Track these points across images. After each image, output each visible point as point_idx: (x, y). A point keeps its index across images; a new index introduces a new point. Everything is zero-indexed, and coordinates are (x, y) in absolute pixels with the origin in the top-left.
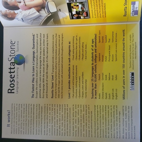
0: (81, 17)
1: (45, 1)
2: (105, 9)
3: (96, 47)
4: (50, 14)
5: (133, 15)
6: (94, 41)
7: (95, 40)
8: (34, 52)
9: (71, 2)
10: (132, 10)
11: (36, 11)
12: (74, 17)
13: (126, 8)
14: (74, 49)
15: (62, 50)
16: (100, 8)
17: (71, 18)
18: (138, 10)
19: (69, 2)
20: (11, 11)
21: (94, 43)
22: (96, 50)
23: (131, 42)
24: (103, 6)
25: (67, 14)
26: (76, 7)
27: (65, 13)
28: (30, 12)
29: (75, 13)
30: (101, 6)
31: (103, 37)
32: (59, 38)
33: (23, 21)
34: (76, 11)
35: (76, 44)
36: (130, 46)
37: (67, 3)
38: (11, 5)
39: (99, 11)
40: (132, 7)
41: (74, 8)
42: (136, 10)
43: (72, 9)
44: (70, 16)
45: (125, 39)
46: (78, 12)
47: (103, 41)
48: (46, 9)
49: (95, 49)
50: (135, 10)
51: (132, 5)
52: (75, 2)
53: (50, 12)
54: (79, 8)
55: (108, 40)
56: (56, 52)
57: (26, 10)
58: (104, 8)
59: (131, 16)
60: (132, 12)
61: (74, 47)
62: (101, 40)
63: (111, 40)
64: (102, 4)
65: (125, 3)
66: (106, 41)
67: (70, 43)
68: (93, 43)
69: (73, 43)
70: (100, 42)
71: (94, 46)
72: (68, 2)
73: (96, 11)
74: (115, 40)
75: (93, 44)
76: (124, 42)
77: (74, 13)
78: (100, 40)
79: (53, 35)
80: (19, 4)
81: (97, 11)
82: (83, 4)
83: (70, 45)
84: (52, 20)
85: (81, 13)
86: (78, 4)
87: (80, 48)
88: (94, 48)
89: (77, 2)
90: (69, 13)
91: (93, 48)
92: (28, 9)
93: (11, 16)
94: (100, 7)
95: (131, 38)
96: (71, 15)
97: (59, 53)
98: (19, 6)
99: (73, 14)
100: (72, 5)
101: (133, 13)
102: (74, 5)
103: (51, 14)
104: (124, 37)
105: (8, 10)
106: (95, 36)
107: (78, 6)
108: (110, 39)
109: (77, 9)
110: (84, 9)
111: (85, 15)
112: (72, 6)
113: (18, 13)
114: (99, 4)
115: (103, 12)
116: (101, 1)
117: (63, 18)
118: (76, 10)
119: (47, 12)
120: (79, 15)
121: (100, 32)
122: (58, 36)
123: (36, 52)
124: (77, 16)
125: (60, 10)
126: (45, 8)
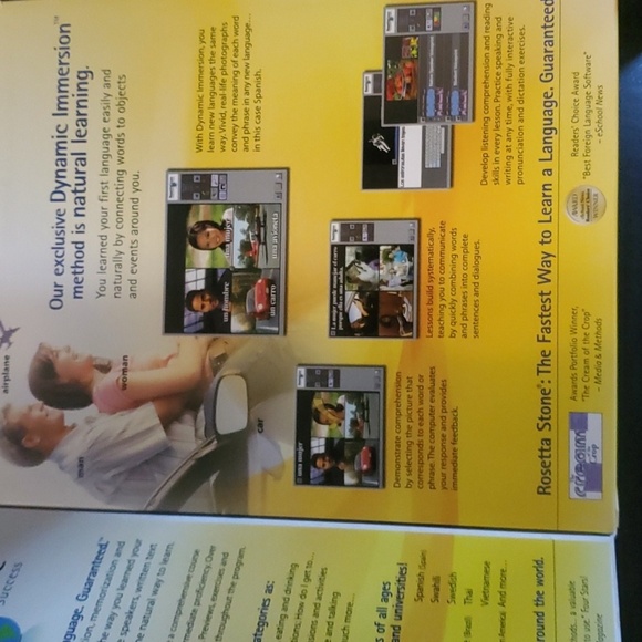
0: (343, 472)
1: (209, 374)
2: (454, 442)
3: (399, 616)
4: (211, 442)
5: (582, 488)
6: (393, 589)
7: (398, 589)
8: (78, 615)
9: (317, 387)
10: (574, 463)
11: (158, 421)
12: (314, 473)
13: (546, 447)
14: (284, 617)
15: (225, 616)
16: (432, 435)
17: (300, 474)
18: (599, 461)
19: (307, 385)
20: (50, 409)
21: (392, 600)
22: (396, 629)
23: (575, 614)
24: (449, 424)
25: (287, 450)
26: (330, 416)
27: (280, 443)
28: (128, 425)
29: (322, 450)
30: (438, 421)
31: (437, 579)
32: (224, 563)
33: (80, 474)
34: (327, 439)
35: (303, 595)
36: (573, 629)
37: (300, 392)
38: (64, 380)
39: (426, 450)
40: (573, 442)
41: (323, 419)
42: (593, 460)
43: (314, 423)
44: (297, 463)
45: (548, 598)
46: (336, 442)
47: (436, 596)
48: (201, 414)
49: (394, 627)
50: (588, 461)
51: (573, 433)
52: (331, 386)
53: (216, 432)
54: (343, 422)
55: (460, 594)
56: (190, 625)
57: (115, 413)
58: (449, 433)
59: (574, 495)
60: (573, 472)
61: (285, 609)
62: (429, 591)
63: (478, 596)
64: (444, 410)
65: (542, 419)
66: (453, 596)
67: (269, 590)
68: (385, 599)
69: (288, 591)
70: (420, 596)
71: (391, 612)
72: (303, 385)
73: (415, 449)
74: (494, 597)
75: (384, 605)
76: (540, 609)
77: (318, 446)
78: (420, 589)
79: (197, 553)
80: (97, 374)
81: (420, 445)
82: (363, 404)
83: (267, 596)
84: (213, 478)
85: (347, 453)
86: (341, 400)
87: (316, 615)
88: (388, 622)
89: (341, 389)
90: (297, 446)
91: (382, 621)
92: (125, 409)
93: (37, 440)
94: (433, 424)
95: (578, 594)
96: (300, 459)
97: (205, 629)
98: (94, 390)
99: (315, 451)
100: (317, 403)
101: (578, 478)
102: (327, 406)
103: (215, 442)
104: (541, 589)
105: (41, 402)
106: (401, 573)
107: (340, 408)
108: (470, 592)
109: (335, 425)
110: (362, 428)
111: (365, 467)
112: (316, 409)
113: (73, 427)
114: (431, 410)
115: (444, 456)
116: (440, 397)
117: (266, 472)
118: (330, 430)
119: (202, 431)
120: (337, 463)
121: (424, 559)
122: (218, 557)
123: (87, 614)
124: (327, 466)
125: (260, 424)
126: (202, 407)
